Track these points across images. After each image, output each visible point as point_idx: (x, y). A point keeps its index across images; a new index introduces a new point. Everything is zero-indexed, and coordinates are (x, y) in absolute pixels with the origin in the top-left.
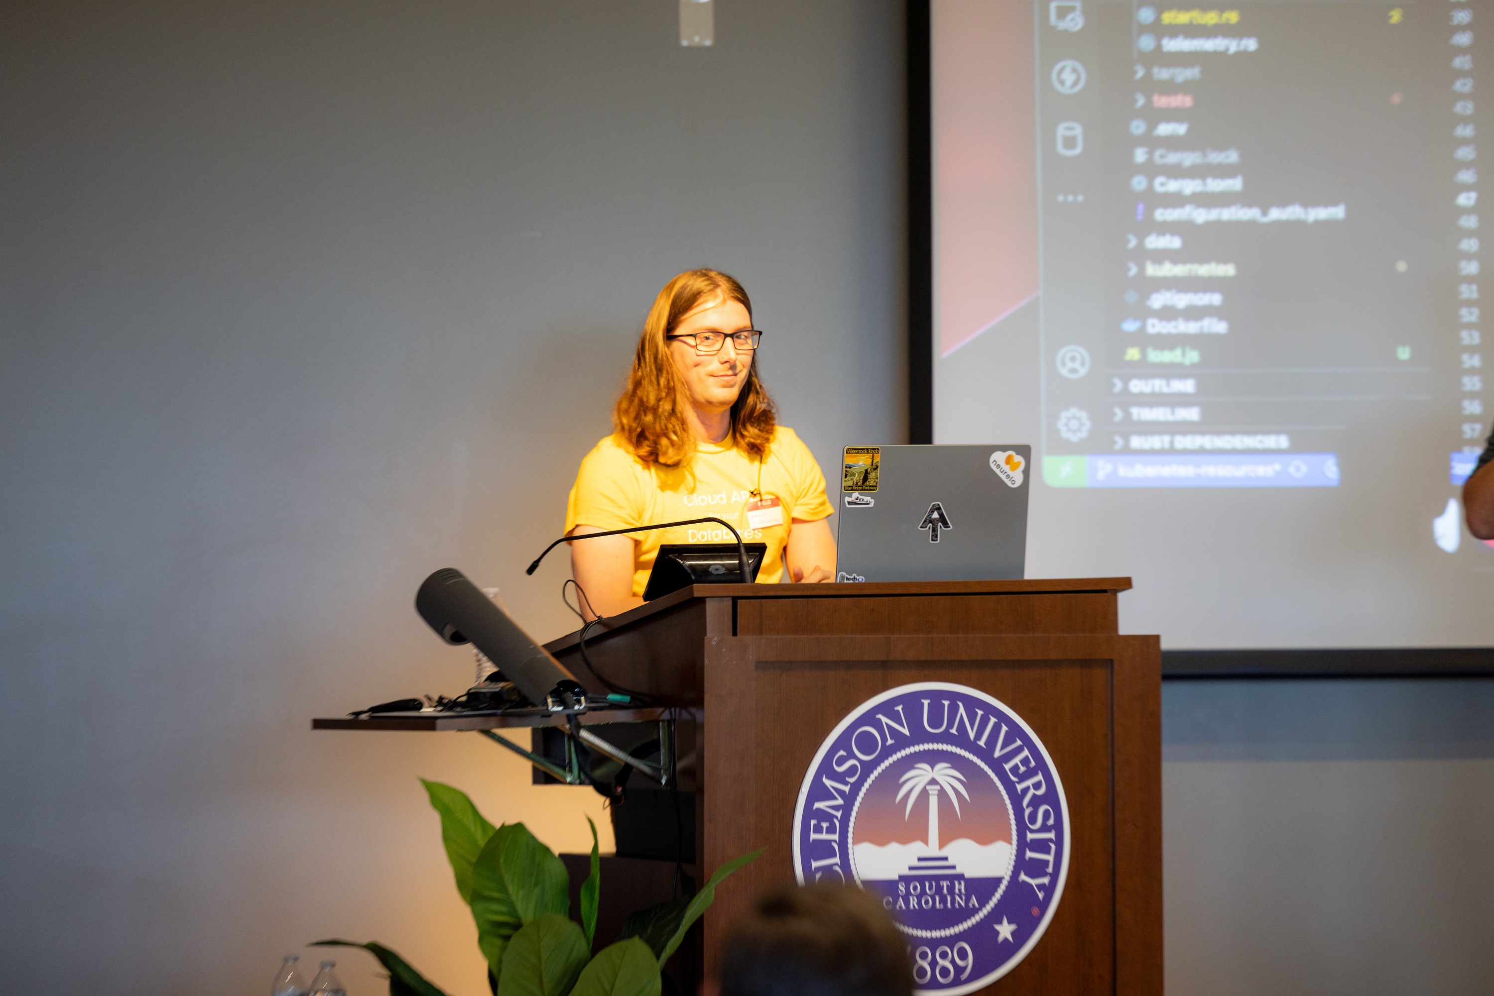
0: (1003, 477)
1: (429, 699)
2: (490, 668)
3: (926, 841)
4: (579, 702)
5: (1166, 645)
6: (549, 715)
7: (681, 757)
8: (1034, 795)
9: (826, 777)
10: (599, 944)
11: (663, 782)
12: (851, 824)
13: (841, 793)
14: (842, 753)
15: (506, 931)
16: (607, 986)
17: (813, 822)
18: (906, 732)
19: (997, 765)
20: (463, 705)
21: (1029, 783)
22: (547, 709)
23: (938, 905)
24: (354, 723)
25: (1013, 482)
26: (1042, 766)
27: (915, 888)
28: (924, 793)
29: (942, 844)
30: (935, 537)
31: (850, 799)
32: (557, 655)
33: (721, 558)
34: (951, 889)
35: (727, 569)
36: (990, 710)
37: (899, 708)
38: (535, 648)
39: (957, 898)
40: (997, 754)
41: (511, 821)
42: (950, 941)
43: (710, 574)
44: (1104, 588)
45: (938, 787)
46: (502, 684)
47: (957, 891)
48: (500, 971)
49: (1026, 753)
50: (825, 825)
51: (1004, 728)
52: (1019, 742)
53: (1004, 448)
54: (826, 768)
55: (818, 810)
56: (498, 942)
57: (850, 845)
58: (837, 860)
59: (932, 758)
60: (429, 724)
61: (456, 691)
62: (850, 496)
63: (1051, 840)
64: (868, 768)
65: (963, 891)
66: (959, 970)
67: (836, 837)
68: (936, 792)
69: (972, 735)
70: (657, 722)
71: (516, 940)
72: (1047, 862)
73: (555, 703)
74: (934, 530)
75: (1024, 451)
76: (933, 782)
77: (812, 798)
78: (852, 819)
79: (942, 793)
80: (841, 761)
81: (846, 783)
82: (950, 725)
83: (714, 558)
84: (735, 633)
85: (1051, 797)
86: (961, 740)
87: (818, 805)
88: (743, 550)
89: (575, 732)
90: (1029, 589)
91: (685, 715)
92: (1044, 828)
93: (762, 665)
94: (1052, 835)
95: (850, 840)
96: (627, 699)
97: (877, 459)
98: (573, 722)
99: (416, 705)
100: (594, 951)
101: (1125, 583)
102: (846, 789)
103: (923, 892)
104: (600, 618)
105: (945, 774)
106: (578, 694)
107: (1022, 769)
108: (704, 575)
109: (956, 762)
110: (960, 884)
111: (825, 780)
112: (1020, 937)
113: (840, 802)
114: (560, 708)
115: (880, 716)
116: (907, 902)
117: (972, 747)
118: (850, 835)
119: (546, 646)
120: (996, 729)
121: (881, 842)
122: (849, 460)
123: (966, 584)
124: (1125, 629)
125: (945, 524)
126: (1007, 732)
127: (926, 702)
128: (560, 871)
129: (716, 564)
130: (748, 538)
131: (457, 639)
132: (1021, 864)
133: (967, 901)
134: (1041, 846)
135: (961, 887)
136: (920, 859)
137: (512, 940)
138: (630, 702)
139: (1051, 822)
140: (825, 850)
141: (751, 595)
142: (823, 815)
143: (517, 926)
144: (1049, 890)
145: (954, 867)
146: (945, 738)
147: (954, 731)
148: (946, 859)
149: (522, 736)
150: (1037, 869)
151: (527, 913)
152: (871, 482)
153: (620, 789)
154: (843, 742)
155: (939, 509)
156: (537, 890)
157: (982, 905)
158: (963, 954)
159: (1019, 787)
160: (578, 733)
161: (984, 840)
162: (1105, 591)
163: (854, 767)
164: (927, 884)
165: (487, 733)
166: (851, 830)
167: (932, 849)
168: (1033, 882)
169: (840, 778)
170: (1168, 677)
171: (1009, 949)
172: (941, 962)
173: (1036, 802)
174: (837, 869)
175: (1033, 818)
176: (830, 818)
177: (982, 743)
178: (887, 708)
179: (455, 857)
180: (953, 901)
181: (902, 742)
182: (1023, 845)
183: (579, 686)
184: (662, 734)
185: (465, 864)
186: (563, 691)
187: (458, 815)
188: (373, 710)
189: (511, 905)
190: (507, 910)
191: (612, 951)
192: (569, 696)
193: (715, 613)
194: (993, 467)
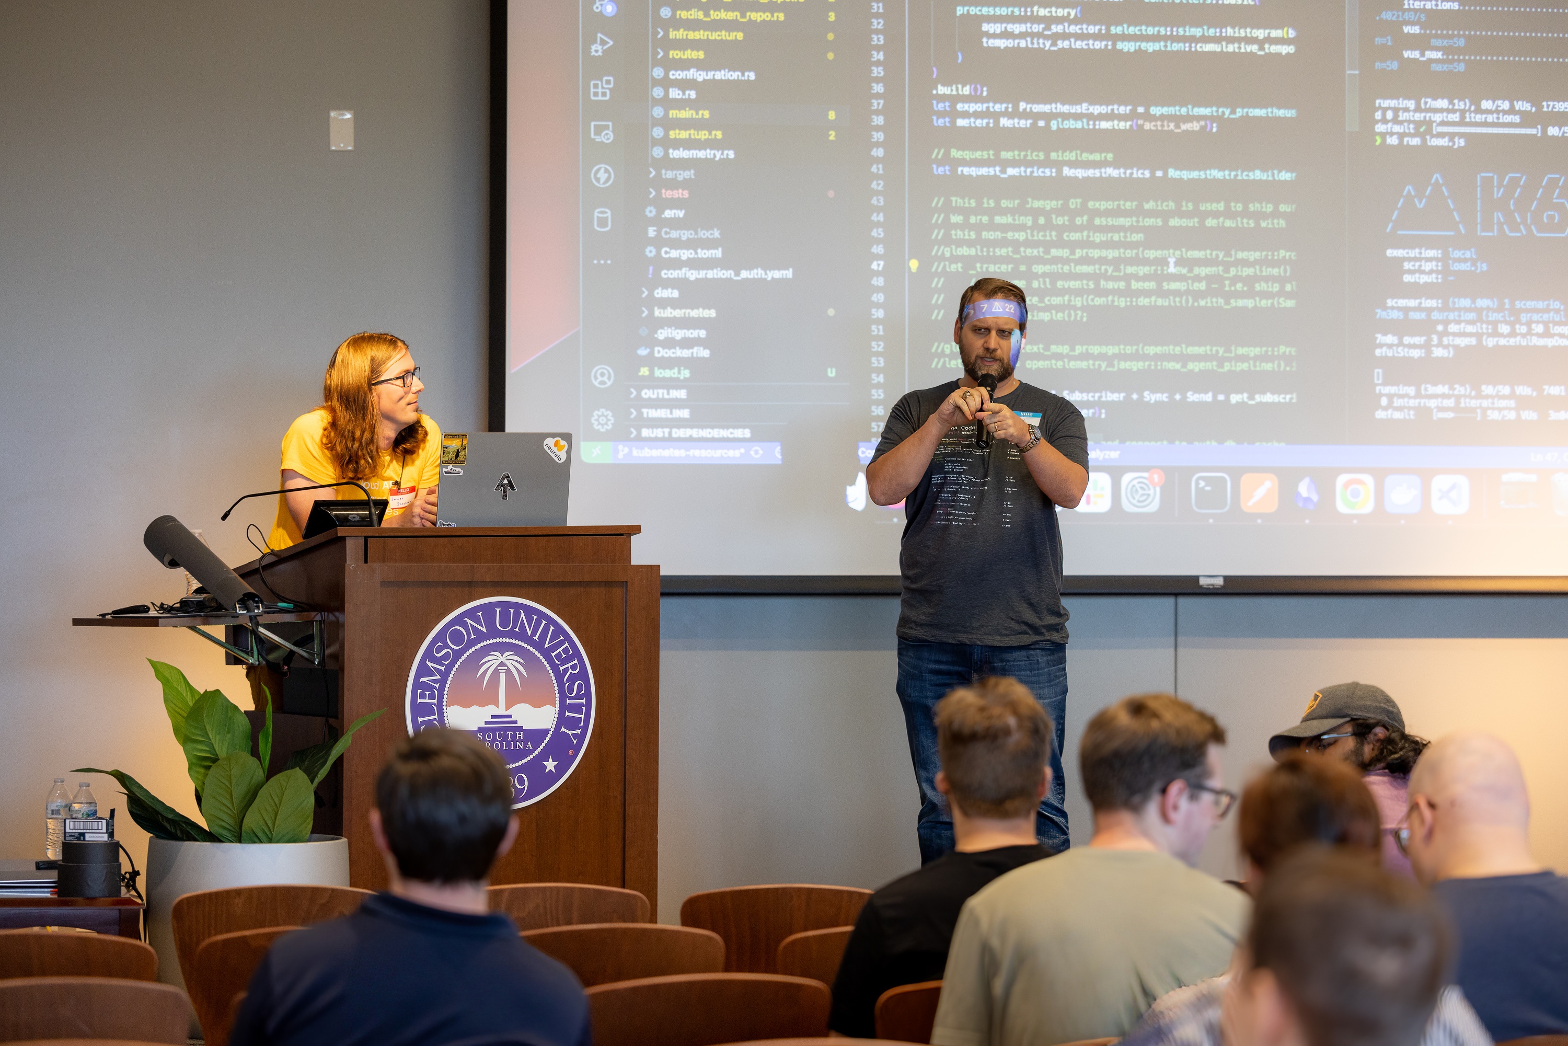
0: (553, 456)
1: (153, 604)
2: (196, 585)
3: (497, 705)
4: (258, 608)
5: (663, 572)
6: (237, 616)
7: (327, 647)
8: (571, 673)
9: (430, 661)
10: (272, 772)
11: (316, 663)
12: (446, 693)
14: (440, 644)
15: (209, 764)
16: (277, 801)
17: (419, 691)
18: (484, 630)
19: (546, 654)
20: (177, 609)
21: (568, 665)
22: (236, 613)
23: (504, 748)
24: (102, 621)
25: (560, 459)
26: (577, 654)
27: (489, 736)
28: (496, 672)
29: (508, 707)
30: (505, 496)
32: (243, 576)
33: (357, 510)
34: (514, 737)
35: (361, 517)
36: (542, 615)
37: (480, 614)
38: (228, 571)
39: (518, 743)
40: (546, 645)
41: (211, 688)
42: (513, 772)
43: (350, 521)
44: (622, 532)
45: (506, 668)
46: (204, 595)
47: (518, 738)
48: (203, 789)
49: (567, 644)
52: (562, 638)
53: (553, 436)
56: (202, 771)
57: (445, 707)
58: (436, 717)
59: (502, 648)
60: (154, 622)
61: (173, 600)
62: (446, 467)
63: (582, 704)
64: (458, 654)
65: (522, 738)
66: (518, 792)
67: (435, 701)
68: (504, 671)
69: (529, 632)
70: (312, 622)
71: (215, 769)
72: (580, 719)
73: (241, 609)
74: (505, 492)
75: (568, 438)
76: (502, 664)
77: (418, 675)
78: (446, 689)
80: (438, 651)
81: (442, 665)
82: (514, 626)
83: (352, 510)
84: (366, 562)
85: (583, 675)
86: (522, 636)
87: (422, 679)
89: (255, 628)
90: (570, 533)
91: (331, 617)
92: (578, 696)
93: (385, 583)
94: (583, 701)
95: (445, 704)
96: (291, 606)
97: (466, 442)
98: (254, 621)
99: (145, 609)
100: (268, 778)
101: (637, 529)
102: (443, 668)
103: (494, 740)
104: (272, 550)
105: (510, 659)
106: (257, 602)
107: (564, 656)
108: (345, 521)
109: (517, 650)
110: (520, 734)
111: (427, 662)
112: (561, 770)
113: (438, 677)
114: (245, 612)
115: (466, 619)
117: (529, 641)
118: (445, 700)
119: (235, 570)
120: (546, 629)
121: (467, 706)
122: (447, 443)
123: (526, 529)
124: (635, 561)
125: (512, 487)
126: (553, 630)
127: (498, 610)
128: (245, 723)
129: (354, 514)
131: (173, 564)
132: (562, 720)
133: (525, 746)
134: (576, 708)
136: (493, 717)
137: (212, 768)
138: (293, 608)
139: (583, 692)
140: (426, 710)
141: (377, 535)
142: (426, 686)
143: (215, 760)
144: (581, 738)
145: (516, 722)
146: (511, 634)
148: (510, 716)
149: (218, 631)
150: (573, 723)
151: (222, 751)
152: (461, 458)
153: (286, 667)
154: (440, 636)
155: (508, 477)
157: (535, 748)
159: (561, 668)
160: (257, 628)
161: (537, 705)
162: (622, 535)
163: (447, 654)
164: (497, 733)
165: (193, 628)
166: (445, 696)
167: (501, 711)
168: (570, 733)
169: (438, 661)
170: (663, 594)
171: (553, 777)
173: (573, 678)
174: (436, 722)
175: (571, 689)
176: (431, 688)
177: (536, 638)
178: (471, 613)
179: (172, 713)
180: (515, 745)
181: (481, 637)
182: (563, 708)
183: (257, 596)
184: (316, 630)
185: (180, 718)
186: (247, 600)
187: (175, 684)
188: (115, 612)
189: (211, 746)
190: (208, 749)
191: (281, 777)
192: (251, 604)
193: (353, 547)
194: (546, 449)
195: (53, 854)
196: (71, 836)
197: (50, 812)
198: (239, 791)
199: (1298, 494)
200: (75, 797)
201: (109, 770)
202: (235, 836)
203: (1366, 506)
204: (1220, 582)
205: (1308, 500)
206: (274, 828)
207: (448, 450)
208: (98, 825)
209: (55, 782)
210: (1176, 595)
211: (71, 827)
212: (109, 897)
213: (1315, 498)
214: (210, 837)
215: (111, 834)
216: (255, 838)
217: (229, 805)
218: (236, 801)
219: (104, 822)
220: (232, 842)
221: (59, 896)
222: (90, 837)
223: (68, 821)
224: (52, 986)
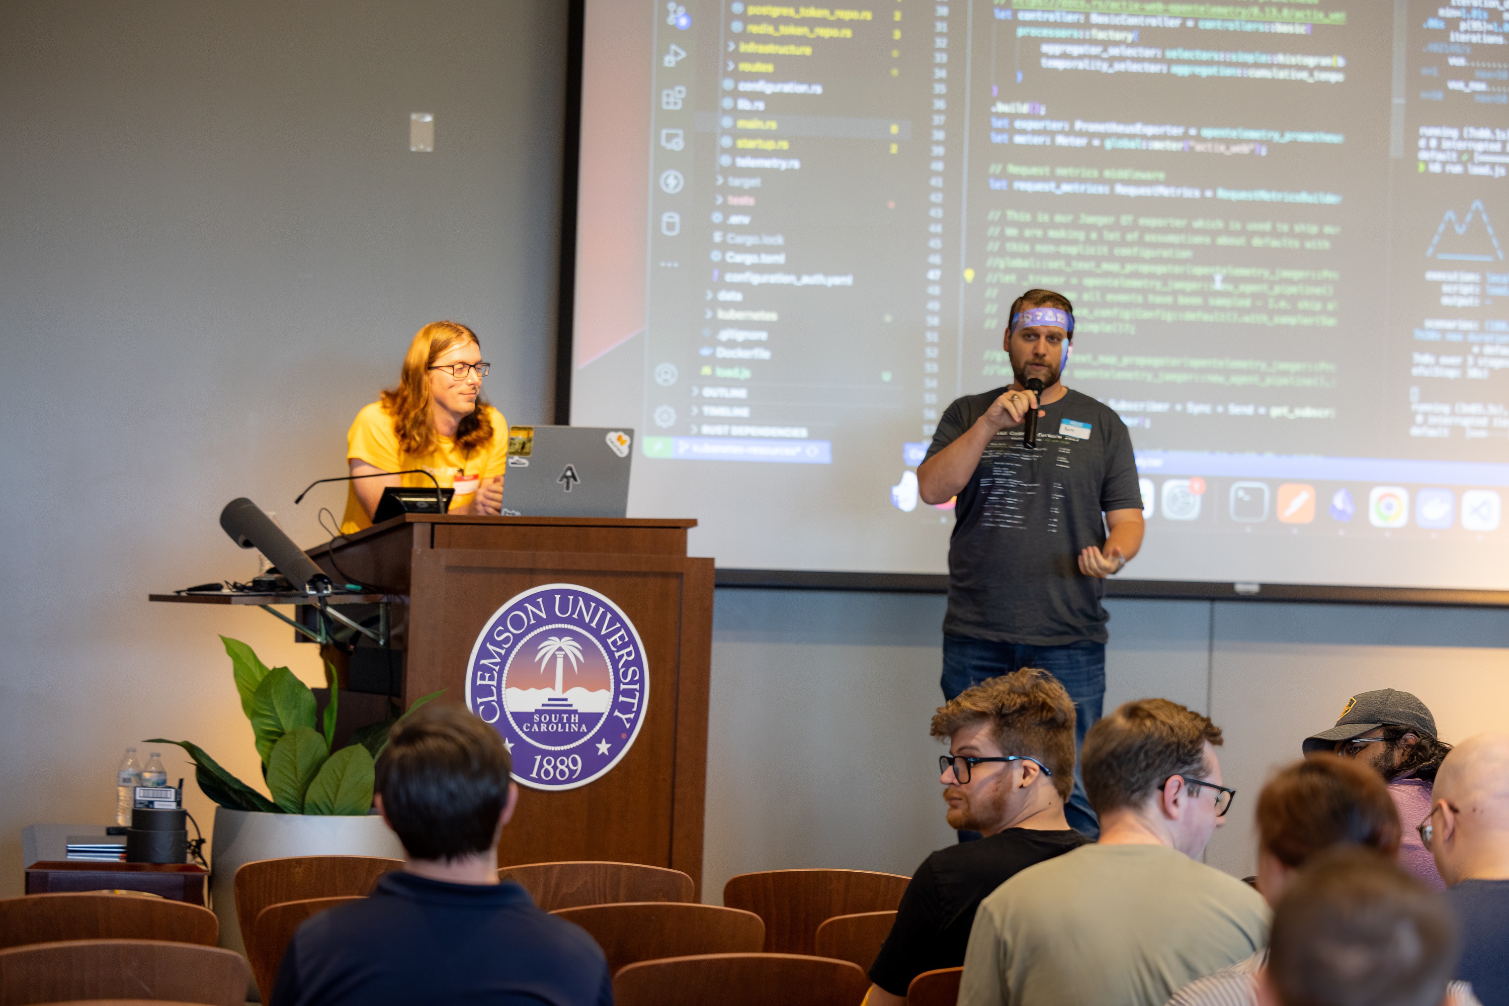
0: (615, 450)
1: (227, 583)
2: (268, 565)
3: (554, 688)
4: (327, 589)
5: (719, 564)
6: (306, 596)
7: (394, 627)
8: (626, 660)
9: (490, 644)
10: (335, 747)
11: (382, 643)
12: (505, 675)
13: (499, 654)
14: (500, 628)
15: (275, 738)
16: (339, 775)
17: (479, 673)
18: (544, 615)
19: (603, 640)
20: (249, 588)
21: (624, 652)
22: (306, 593)
23: (560, 730)
24: (177, 598)
25: (621, 453)
26: (632, 641)
27: (545, 718)
28: (554, 657)
29: (564, 690)
30: (568, 488)
31: (504, 658)
32: (314, 558)
34: (569, 719)
35: (428, 504)
36: (600, 603)
37: (540, 600)
38: (299, 552)
39: (573, 725)
40: (603, 632)
41: (279, 665)
42: (567, 753)
43: (417, 507)
44: (680, 526)
45: (564, 653)
46: (276, 576)
47: (573, 721)
48: (268, 762)
49: (623, 632)
50: (487, 675)
51: (609, 616)
52: (618, 625)
53: (616, 430)
54: (489, 638)
55: (483, 664)
56: (268, 744)
57: (503, 689)
59: (561, 633)
60: (226, 600)
61: (246, 579)
62: (512, 458)
63: (635, 690)
65: (577, 721)
66: (572, 772)
67: (495, 683)
68: (563, 656)
69: (587, 620)
70: (377, 604)
71: (280, 743)
72: (633, 704)
73: (311, 589)
74: (568, 483)
76: (560, 649)
77: (479, 657)
78: (506, 672)
79: (566, 657)
80: (499, 635)
81: (502, 648)
82: (573, 612)
84: (432, 547)
85: (637, 662)
86: (580, 622)
87: (482, 662)
88: (439, 492)
89: (323, 608)
90: (629, 525)
91: (398, 600)
92: (632, 682)
93: (450, 569)
94: (637, 687)
95: (504, 686)
96: (359, 588)
97: (531, 435)
98: (323, 602)
99: (218, 587)
100: (331, 752)
101: (693, 523)
102: (503, 652)
103: (550, 721)
104: (343, 534)
105: (569, 645)
106: (326, 583)
107: (619, 643)
108: (413, 507)
109: (576, 636)
110: (575, 716)
111: (488, 645)
112: (613, 752)
113: (498, 660)
114: (314, 592)
115: (527, 605)
116: (539, 728)
117: (587, 627)
118: (504, 682)
119: (307, 552)
120: (603, 616)
121: (524, 688)
122: (514, 435)
123: (587, 520)
124: (691, 553)
125: (575, 479)
126: (610, 618)
127: (558, 597)
128: (311, 699)
129: (422, 501)
130: (443, 485)
131: (247, 544)
132: (616, 705)
133: (579, 729)
134: (630, 693)
135: (575, 718)
136: (550, 700)
137: (278, 742)
138: (361, 590)
139: (637, 678)
140: (485, 691)
141: (443, 521)
142: (486, 669)
143: (281, 734)
144: (634, 722)
145: (571, 705)
146: (569, 620)
147: (575, 616)
148: (566, 700)
149: (289, 610)
150: (626, 708)
151: (288, 725)
152: (526, 450)
153: (352, 647)
154: (502, 621)
155: (570, 469)
156: (295, 711)
157: (589, 731)
158: (575, 762)
159: (617, 655)
160: (325, 608)
161: (592, 688)
162: (679, 528)
163: (508, 637)
164: (553, 716)
165: (264, 607)
166: (504, 679)
167: (558, 693)
168: (624, 717)
169: (498, 644)
170: (719, 586)
171: (606, 760)
172: (560, 767)
173: (627, 664)
174: (494, 703)
175: (625, 675)
176: (491, 670)
177: (594, 625)
178: (532, 600)
179: (241, 688)
180: (570, 727)
181: (540, 622)
182: (617, 692)
183: (326, 578)
184: (382, 612)
185: (248, 692)
186: (316, 581)
187: (245, 660)
188: (190, 590)
189: (278, 720)
190: (274, 723)
191: (343, 752)
192: (320, 584)
193: (420, 533)
194: (608, 442)
195: (123, 820)
196: (141, 803)
197: (121, 780)
198: (303, 764)
199: (1333, 507)
200: (146, 766)
201: (179, 741)
202: (297, 808)
203: (1399, 519)
204: (1255, 589)
205: (1342, 512)
206: (335, 800)
207: (516, 441)
208: (167, 794)
209: (128, 751)
210: (1213, 599)
211: (140, 794)
212: (176, 862)
213: (1349, 510)
214: (275, 808)
215: (179, 803)
216: (317, 811)
217: (293, 778)
218: (300, 774)
219: (173, 791)
220: (294, 813)
221: (128, 861)
222: (159, 805)
223: (138, 789)
224: (117, 947)
